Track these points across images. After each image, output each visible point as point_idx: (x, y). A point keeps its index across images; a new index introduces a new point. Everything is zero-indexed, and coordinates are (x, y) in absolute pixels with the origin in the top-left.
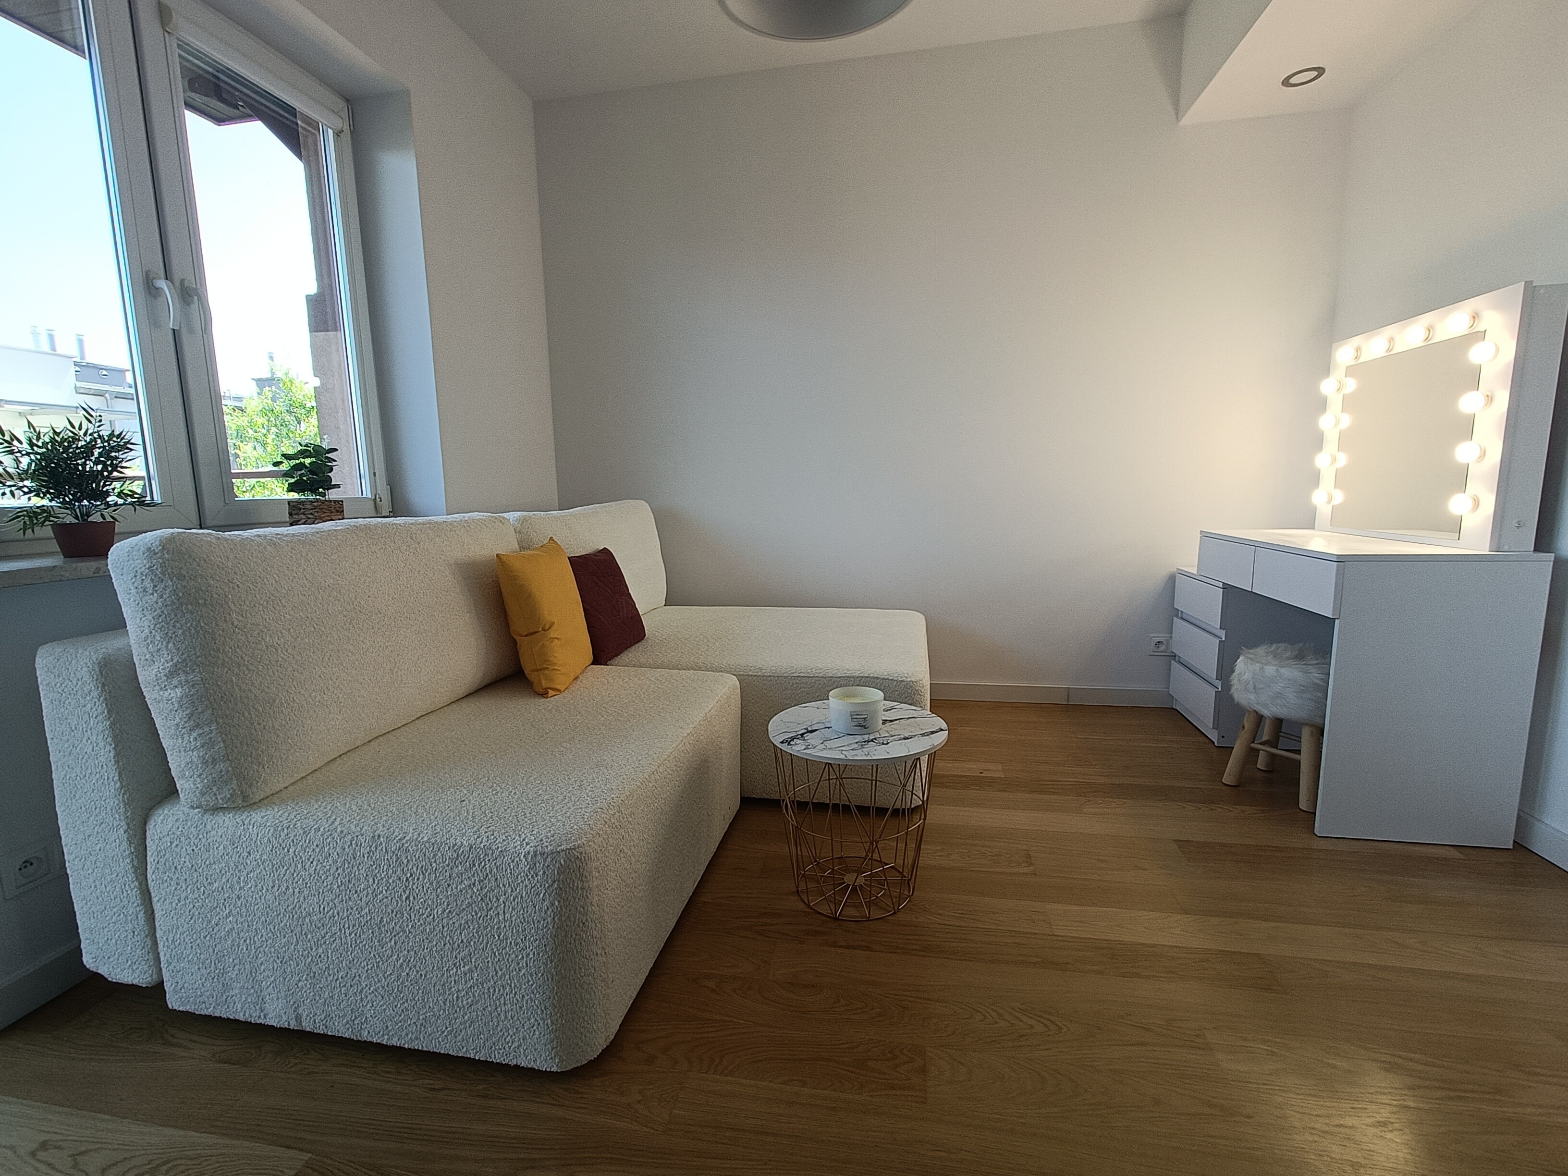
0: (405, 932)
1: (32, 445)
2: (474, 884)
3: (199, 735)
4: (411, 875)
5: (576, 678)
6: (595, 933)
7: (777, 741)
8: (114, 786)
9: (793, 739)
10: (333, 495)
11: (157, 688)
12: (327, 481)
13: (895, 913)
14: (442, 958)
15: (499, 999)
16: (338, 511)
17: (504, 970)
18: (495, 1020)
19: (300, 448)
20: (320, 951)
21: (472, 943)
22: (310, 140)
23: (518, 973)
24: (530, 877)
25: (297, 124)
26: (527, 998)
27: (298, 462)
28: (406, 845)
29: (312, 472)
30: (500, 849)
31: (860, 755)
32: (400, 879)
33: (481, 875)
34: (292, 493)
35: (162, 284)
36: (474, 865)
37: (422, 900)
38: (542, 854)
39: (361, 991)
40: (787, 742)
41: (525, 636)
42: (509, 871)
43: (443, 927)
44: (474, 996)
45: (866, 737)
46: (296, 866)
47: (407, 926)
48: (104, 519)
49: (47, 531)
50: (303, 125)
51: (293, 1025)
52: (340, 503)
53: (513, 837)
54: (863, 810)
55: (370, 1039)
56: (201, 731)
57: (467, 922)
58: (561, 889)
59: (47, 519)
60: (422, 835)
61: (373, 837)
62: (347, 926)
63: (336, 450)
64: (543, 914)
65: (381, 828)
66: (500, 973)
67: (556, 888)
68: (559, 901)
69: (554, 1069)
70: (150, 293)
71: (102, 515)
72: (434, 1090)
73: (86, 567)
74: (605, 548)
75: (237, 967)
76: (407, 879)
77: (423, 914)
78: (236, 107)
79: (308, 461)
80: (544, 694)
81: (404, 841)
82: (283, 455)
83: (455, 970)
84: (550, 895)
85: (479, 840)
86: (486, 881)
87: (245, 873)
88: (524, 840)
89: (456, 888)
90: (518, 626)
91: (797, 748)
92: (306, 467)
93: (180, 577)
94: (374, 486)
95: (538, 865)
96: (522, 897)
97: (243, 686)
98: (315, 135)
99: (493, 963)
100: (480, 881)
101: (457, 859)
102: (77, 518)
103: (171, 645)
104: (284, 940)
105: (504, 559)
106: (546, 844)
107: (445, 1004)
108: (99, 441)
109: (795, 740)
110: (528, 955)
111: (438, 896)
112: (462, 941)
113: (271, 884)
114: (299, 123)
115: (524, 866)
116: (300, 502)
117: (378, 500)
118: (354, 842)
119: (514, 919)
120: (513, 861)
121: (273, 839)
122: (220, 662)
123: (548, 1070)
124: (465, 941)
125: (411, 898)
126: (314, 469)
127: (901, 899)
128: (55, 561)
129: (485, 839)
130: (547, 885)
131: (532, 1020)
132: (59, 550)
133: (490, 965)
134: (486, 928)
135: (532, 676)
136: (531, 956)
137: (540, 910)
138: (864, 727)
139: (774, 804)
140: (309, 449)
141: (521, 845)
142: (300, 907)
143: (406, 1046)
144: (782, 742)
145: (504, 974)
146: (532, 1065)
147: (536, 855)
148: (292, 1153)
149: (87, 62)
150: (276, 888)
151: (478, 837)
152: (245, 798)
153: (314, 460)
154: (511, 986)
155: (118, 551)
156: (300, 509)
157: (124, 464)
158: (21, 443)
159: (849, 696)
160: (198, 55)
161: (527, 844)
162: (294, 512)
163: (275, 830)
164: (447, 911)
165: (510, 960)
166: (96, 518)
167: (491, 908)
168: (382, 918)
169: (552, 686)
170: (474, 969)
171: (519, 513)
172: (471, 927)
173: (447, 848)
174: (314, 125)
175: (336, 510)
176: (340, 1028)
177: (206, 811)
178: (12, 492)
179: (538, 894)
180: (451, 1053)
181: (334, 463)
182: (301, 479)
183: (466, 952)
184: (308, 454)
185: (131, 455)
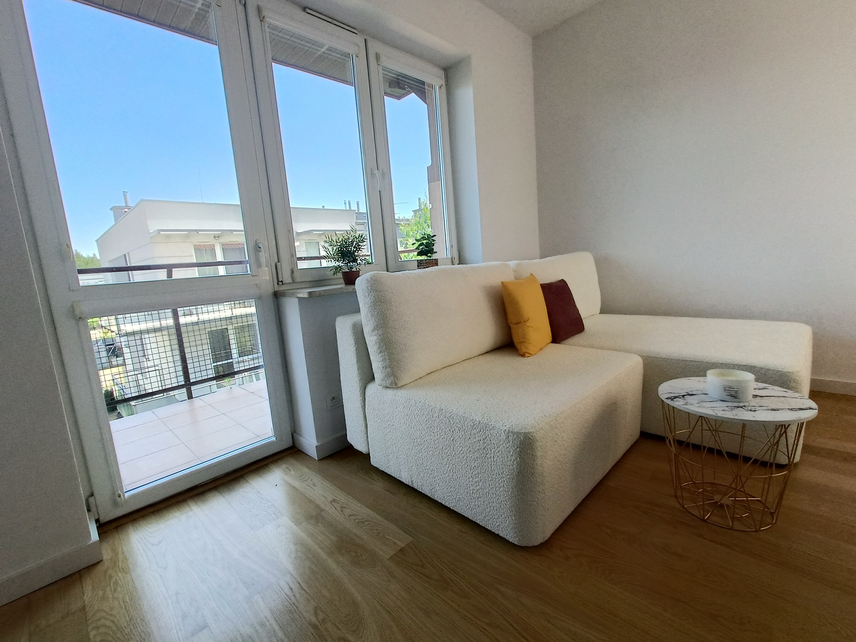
0: (451, 455)
1: (337, 242)
2: (480, 440)
3: (382, 356)
4: (454, 430)
5: (541, 349)
6: (539, 480)
7: (663, 397)
8: (356, 372)
9: (675, 397)
10: (434, 256)
11: (369, 336)
12: (431, 250)
13: (756, 531)
14: (466, 472)
15: (491, 499)
16: (435, 264)
17: (493, 485)
18: (488, 508)
19: (422, 236)
20: (420, 455)
21: (479, 468)
22: (430, 94)
23: (499, 489)
24: (506, 442)
25: (425, 88)
26: (503, 502)
27: (421, 242)
28: (453, 416)
29: (426, 247)
30: (492, 426)
31: (729, 415)
32: (450, 431)
33: (484, 436)
34: (419, 257)
35: (376, 172)
36: (481, 431)
37: (459, 442)
38: (512, 432)
39: (434, 478)
40: (672, 399)
41: (515, 324)
42: (496, 437)
43: (467, 457)
44: (480, 494)
45: (736, 404)
46: (412, 416)
47: (453, 453)
48: (357, 269)
49: (340, 275)
50: (428, 88)
51: (410, 484)
52: (436, 260)
53: (499, 421)
54: (733, 456)
55: (437, 500)
56: (382, 355)
57: (477, 458)
58: (521, 452)
59: (340, 270)
60: (459, 412)
61: (440, 409)
62: (430, 447)
63: (435, 236)
64: (512, 463)
65: (443, 406)
66: (491, 486)
67: (518, 451)
68: (520, 458)
69: (516, 543)
70: (372, 176)
71: (356, 268)
72: (461, 531)
73: (350, 288)
74: (562, 279)
75: (392, 454)
76: (453, 432)
77: (459, 449)
78: (405, 89)
79: (425, 242)
80: (523, 355)
81: (452, 414)
82: (416, 240)
83: (472, 479)
84: (515, 454)
85: (483, 420)
86: (486, 440)
87: (395, 415)
88: (504, 423)
89: (473, 440)
90: (512, 319)
91: (678, 404)
92: (424, 244)
93: (376, 291)
94: (451, 252)
95: (510, 437)
96: (502, 451)
97: (396, 337)
98: (431, 90)
99: (488, 481)
100: (483, 439)
101: (473, 426)
102: (349, 269)
103: (373, 318)
104: (407, 447)
105: (505, 284)
106: (514, 428)
107: (467, 494)
108: (355, 239)
109: (677, 399)
110: (504, 481)
111: (465, 442)
112: (475, 466)
113: (404, 422)
114: (426, 87)
115: (503, 437)
116: (421, 260)
117: (453, 258)
118: (433, 410)
119: (498, 461)
120: (498, 433)
121: (404, 403)
122: (388, 327)
123: (513, 542)
124: (476, 466)
125: (454, 440)
126: (428, 245)
127: (762, 524)
128: (343, 286)
129: (486, 420)
130: (514, 448)
131: (505, 514)
132: (344, 282)
133: (487, 481)
134: (485, 463)
135: (518, 346)
136: (506, 482)
137: (511, 460)
138: (735, 397)
139: (661, 439)
140: (425, 236)
141: (503, 426)
142: (413, 434)
143: (452, 508)
144: (667, 398)
145: (493, 488)
146: (505, 537)
147: (509, 432)
148: (407, 536)
149: (353, 88)
150: (405, 424)
151: (483, 418)
152: (396, 384)
153: (427, 241)
154: (496, 494)
155: (358, 281)
156: (421, 263)
157: (362, 247)
158: (334, 242)
159: (723, 375)
160: (390, 71)
161: (505, 426)
162: (419, 265)
163: (405, 400)
164: (469, 450)
165: (496, 482)
166: (354, 269)
167: (488, 454)
168: (443, 447)
169: (527, 351)
170: (480, 481)
171: (515, 261)
172: (479, 461)
173: (469, 420)
174: (432, 86)
175: (435, 263)
176: (426, 491)
177: (384, 387)
178: (331, 260)
179: (510, 452)
180: (469, 518)
181: (435, 242)
182: (422, 250)
183: (476, 472)
184: (425, 238)
185: (364, 243)
